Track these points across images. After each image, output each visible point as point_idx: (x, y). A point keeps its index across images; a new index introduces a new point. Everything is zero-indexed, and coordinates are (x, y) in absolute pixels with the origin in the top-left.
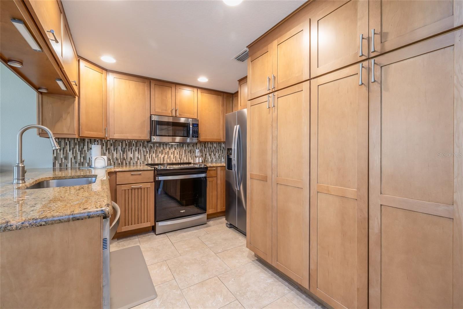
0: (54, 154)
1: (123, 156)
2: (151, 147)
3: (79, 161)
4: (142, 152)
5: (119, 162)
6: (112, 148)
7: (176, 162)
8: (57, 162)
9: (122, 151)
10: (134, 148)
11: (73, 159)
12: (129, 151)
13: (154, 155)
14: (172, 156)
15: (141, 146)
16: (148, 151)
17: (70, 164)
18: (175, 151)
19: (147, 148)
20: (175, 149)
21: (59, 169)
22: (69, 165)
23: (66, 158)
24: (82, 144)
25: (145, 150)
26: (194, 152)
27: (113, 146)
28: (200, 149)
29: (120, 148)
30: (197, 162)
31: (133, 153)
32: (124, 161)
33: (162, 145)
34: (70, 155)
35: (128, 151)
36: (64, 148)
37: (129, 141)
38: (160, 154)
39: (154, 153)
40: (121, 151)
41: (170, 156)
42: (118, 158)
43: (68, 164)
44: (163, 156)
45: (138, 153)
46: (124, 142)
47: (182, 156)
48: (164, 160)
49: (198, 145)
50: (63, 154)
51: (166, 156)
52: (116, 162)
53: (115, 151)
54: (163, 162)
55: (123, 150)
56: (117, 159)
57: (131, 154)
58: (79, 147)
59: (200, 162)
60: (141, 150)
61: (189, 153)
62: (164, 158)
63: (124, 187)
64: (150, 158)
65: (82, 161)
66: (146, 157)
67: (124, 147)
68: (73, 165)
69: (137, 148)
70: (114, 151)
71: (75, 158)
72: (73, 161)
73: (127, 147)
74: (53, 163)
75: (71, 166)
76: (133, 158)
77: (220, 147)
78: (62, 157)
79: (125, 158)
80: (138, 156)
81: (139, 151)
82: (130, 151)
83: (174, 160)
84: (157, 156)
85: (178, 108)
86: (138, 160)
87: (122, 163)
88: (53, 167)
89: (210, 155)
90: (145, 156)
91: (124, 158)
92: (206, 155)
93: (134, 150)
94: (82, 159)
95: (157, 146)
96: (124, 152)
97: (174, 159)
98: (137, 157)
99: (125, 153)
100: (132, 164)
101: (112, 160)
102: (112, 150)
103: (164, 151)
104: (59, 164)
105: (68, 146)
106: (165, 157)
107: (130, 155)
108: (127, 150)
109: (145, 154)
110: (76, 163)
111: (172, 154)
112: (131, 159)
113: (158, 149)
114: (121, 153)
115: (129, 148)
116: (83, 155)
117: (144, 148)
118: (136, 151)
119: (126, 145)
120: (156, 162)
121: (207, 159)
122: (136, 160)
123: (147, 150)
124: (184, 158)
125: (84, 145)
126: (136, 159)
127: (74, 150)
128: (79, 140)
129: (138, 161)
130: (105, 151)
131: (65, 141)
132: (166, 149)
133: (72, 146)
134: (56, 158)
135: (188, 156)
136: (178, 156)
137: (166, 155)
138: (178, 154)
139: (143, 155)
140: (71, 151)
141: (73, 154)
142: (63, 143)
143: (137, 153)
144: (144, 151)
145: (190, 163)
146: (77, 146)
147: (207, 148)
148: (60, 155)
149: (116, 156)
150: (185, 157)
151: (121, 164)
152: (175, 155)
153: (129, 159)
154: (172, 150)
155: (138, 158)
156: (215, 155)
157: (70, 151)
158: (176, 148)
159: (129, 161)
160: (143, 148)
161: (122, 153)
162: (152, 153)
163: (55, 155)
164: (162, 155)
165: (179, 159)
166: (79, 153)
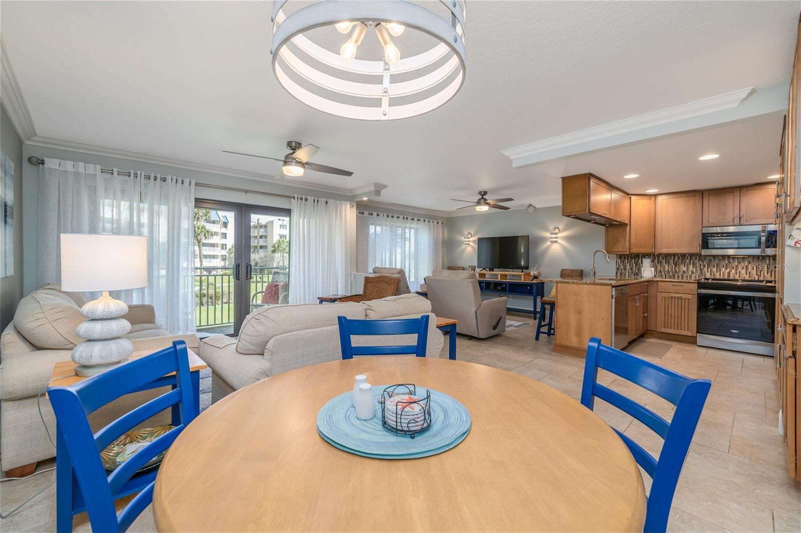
1: (675, 269)
2: (710, 261)
3: (634, 272)
4: (697, 265)
5: (671, 274)
6: (664, 261)
7: (750, 279)
8: (618, 271)
10: (688, 261)
13: (714, 270)
14: (743, 271)
15: (696, 260)
16: (706, 265)
18: (750, 265)
20: (750, 262)
22: (627, 274)
23: (625, 269)
24: (637, 258)
25: (702, 263)
29: (672, 262)
31: (686, 266)
32: (676, 274)
33: (726, 258)
34: (628, 267)
35: (680, 264)
36: (623, 262)
37: (682, 255)
38: (723, 269)
39: (714, 267)
40: (672, 264)
41: (740, 272)
42: (670, 271)
44: (728, 271)
45: (693, 267)
46: (676, 256)
47: (762, 272)
50: (623, 266)
52: (667, 274)
55: (675, 263)
56: (668, 272)
57: (685, 267)
60: (696, 264)
62: (729, 274)
63: (664, 295)
64: (708, 272)
65: (637, 271)
66: (703, 271)
67: (676, 260)
68: (629, 274)
69: (692, 261)
70: (666, 264)
71: (631, 269)
72: (630, 271)
73: (680, 260)
76: (686, 272)
78: (622, 268)
79: (678, 271)
80: (693, 269)
81: (694, 264)
82: (683, 264)
83: (746, 276)
84: (719, 270)
85: (744, 214)
87: (674, 276)
88: (616, 275)
91: (676, 271)
93: (687, 264)
94: (637, 270)
95: (719, 260)
96: (676, 265)
97: (746, 275)
99: (678, 266)
101: (663, 273)
102: (663, 263)
103: (730, 265)
104: (620, 274)
105: (627, 260)
106: (731, 273)
107: (684, 269)
109: (702, 268)
110: (632, 273)
111: (743, 269)
112: (684, 272)
113: (720, 263)
114: (672, 266)
115: (682, 261)
116: (637, 267)
117: (701, 261)
118: (690, 264)
119: (679, 258)
122: (690, 274)
123: (705, 263)
124: (766, 274)
125: (639, 258)
126: (690, 272)
127: (631, 262)
128: (635, 255)
129: (693, 275)
130: (657, 264)
132: (733, 263)
133: (630, 260)
134: (618, 269)
136: (754, 272)
137: (733, 270)
138: (755, 268)
139: (699, 269)
141: (630, 265)
142: (623, 258)
143: (691, 266)
144: (700, 264)
146: (634, 260)
150: (768, 273)
151: (672, 276)
152: (750, 270)
153: (682, 272)
154: (743, 264)
157: (628, 263)
158: (752, 262)
159: (682, 274)
160: (699, 261)
161: (674, 266)
162: (712, 267)
163: (617, 266)
164: (726, 269)
165: (757, 275)
166: (634, 265)
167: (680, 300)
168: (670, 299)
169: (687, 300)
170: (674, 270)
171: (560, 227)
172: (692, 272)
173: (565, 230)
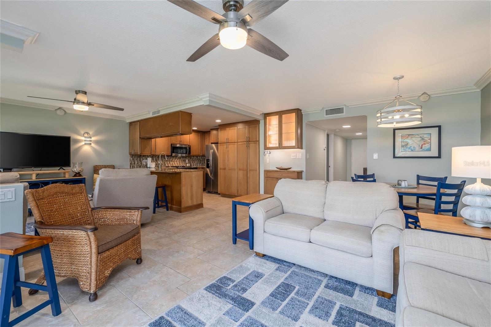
0: (130, 162)
8: (131, 165)
18: (177, 160)
26: (186, 161)
29: (155, 159)
30: (188, 166)
34: (136, 163)
36: (134, 159)
41: (175, 163)
48: (172, 165)
49: (187, 158)
50: (134, 162)
59: (189, 166)
61: (183, 162)
72: (137, 165)
77: (197, 158)
83: (177, 165)
85: (182, 140)
89: (193, 162)
90: (165, 163)
92: (191, 162)
95: (170, 158)
103: (173, 160)
113: (170, 160)
116: (141, 162)
119: (157, 158)
121: (191, 165)
124: (181, 164)
125: (141, 158)
133: (137, 158)
136: (178, 163)
142: (133, 157)
145: (184, 166)
146: (139, 158)
147: (191, 159)
148: (132, 162)
156: (195, 162)
157: (136, 160)
164: (172, 162)
171: (91, 133)
173: (95, 135)
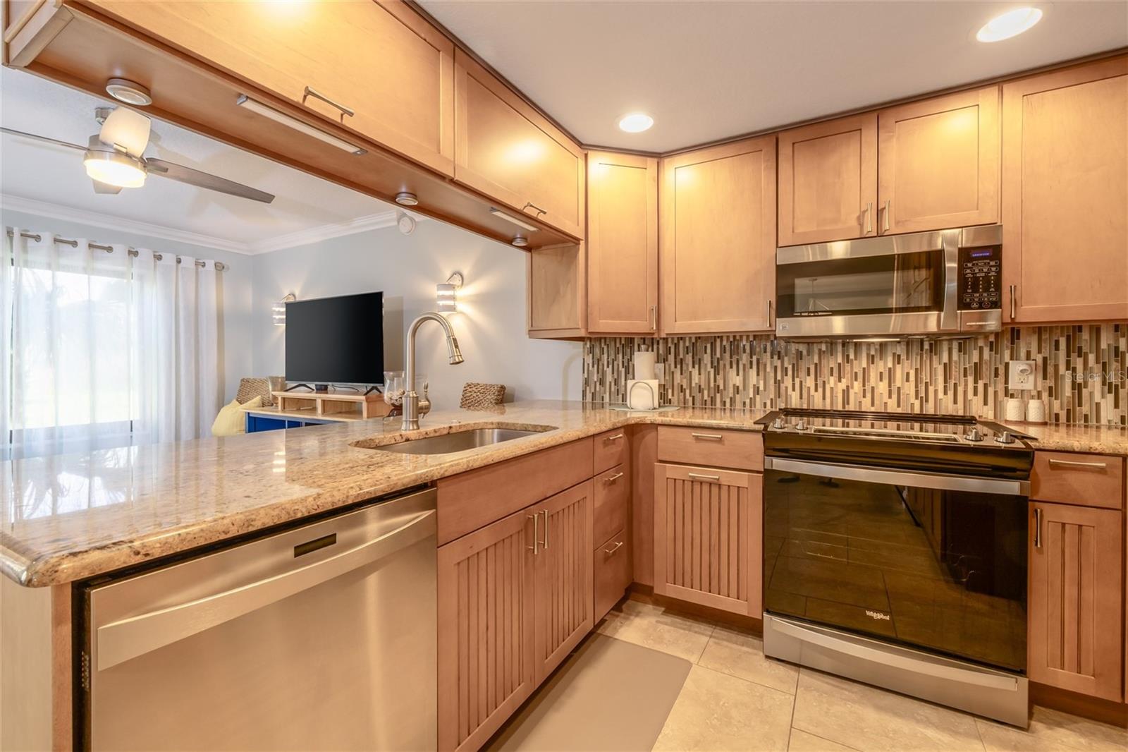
0: (584, 372)
1: (715, 381)
2: (800, 355)
4: (768, 370)
5: (706, 397)
6: (689, 358)
7: (899, 410)
8: (588, 388)
9: (712, 367)
10: (745, 358)
11: (613, 384)
12: (731, 367)
13: (810, 382)
14: (882, 387)
15: (765, 352)
16: (790, 368)
17: (608, 394)
18: (898, 367)
19: (786, 359)
20: (898, 359)
21: (591, 405)
22: (607, 398)
23: (602, 382)
24: (629, 350)
25: (778, 363)
26: (1001, 372)
27: (691, 354)
28: (1039, 358)
31: (741, 373)
32: (718, 395)
33: (840, 348)
34: (609, 378)
35: (728, 366)
36: (598, 360)
37: (731, 339)
38: (832, 381)
39: (809, 375)
40: (709, 365)
41: (873, 388)
42: (703, 387)
43: (604, 395)
44: (843, 385)
45: (758, 375)
46: (718, 340)
47: (931, 389)
48: (846, 400)
49: (1029, 342)
50: (598, 373)
51: (857, 386)
52: (698, 396)
53: (697, 366)
54: (844, 407)
55: (715, 364)
56: (700, 390)
57: (738, 375)
58: (623, 358)
60: (765, 365)
61: (971, 379)
62: (846, 393)
63: (672, 471)
64: (794, 390)
66: (783, 386)
67: (718, 355)
68: (612, 398)
69: (755, 358)
70: (694, 367)
71: (616, 382)
72: (613, 389)
73: (727, 355)
74: (583, 391)
75: (610, 401)
76: (741, 388)
78: (596, 380)
79: (721, 387)
80: (758, 381)
81: (761, 367)
82: (734, 366)
83: (889, 401)
85: (888, 198)
86: (758, 394)
87: (713, 400)
88: (583, 399)
89: (1113, 389)
91: (718, 386)
92: (1077, 388)
93: (744, 365)
95: (820, 350)
96: (717, 373)
97: (890, 397)
98: (754, 385)
99: (721, 372)
100: (739, 405)
101: (688, 392)
102: (688, 365)
103: (848, 367)
104: (591, 395)
105: (606, 356)
106: (851, 390)
107: (737, 380)
108: (725, 365)
109: (779, 378)
110: (618, 395)
111: (881, 380)
112: (737, 389)
113: (824, 362)
114: (709, 372)
115: (731, 357)
117: (776, 357)
118: (751, 367)
119: (724, 350)
120: (818, 404)
121: (1085, 409)
122: (751, 396)
123: (786, 365)
124: (941, 395)
125: (632, 353)
126: (751, 391)
127: (615, 363)
128: (623, 342)
129: (758, 397)
130: (673, 366)
131: (601, 347)
132: (856, 359)
133: (612, 356)
134: (586, 382)
135: (960, 390)
137: (856, 384)
138: (912, 378)
139: (772, 381)
140: (610, 366)
141: (613, 373)
143: (753, 372)
144: (776, 367)
145: (973, 423)
147: (1092, 357)
148: (593, 376)
149: (697, 381)
150: (945, 393)
151: (709, 402)
152: (898, 384)
153: (731, 390)
154: (881, 364)
155: (758, 388)
157: (608, 367)
158: (903, 357)
159: (731, 395)
160: (772, 358)
161: (712, 372)
162: (803, 373)
163: (586, 376)
164: (840, 381)
165: (917, 398)
166: (623, 370)
167: (715, 490)
168: (688, 485)
169: (734, 492)
170: (712, 385)
171: (465, 270)
172: (757, 391)
